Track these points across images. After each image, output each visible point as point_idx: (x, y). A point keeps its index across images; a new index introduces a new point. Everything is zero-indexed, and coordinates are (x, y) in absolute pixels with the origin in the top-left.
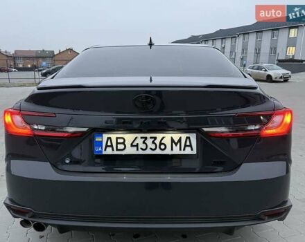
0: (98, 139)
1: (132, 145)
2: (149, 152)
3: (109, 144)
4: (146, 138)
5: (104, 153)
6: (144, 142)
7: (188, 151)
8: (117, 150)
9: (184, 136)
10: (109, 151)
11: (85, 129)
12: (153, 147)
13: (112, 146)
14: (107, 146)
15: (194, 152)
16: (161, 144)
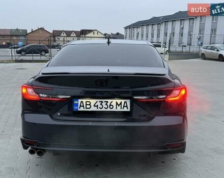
0: (76, 102)
1: (94, 106)
2: (103, 109)
3: (82, 105)
4: (102, 102)
5: (79, 110)
6: (101, 104)
7: (125, 109)
8: (86, 108)
9: (123, 101)
10: (82, 109)
11: (69, 97)
12: (106, 107)
13: (83, 106)
14: (81, 106)
15: (129, 110)
16: (110, 105)
